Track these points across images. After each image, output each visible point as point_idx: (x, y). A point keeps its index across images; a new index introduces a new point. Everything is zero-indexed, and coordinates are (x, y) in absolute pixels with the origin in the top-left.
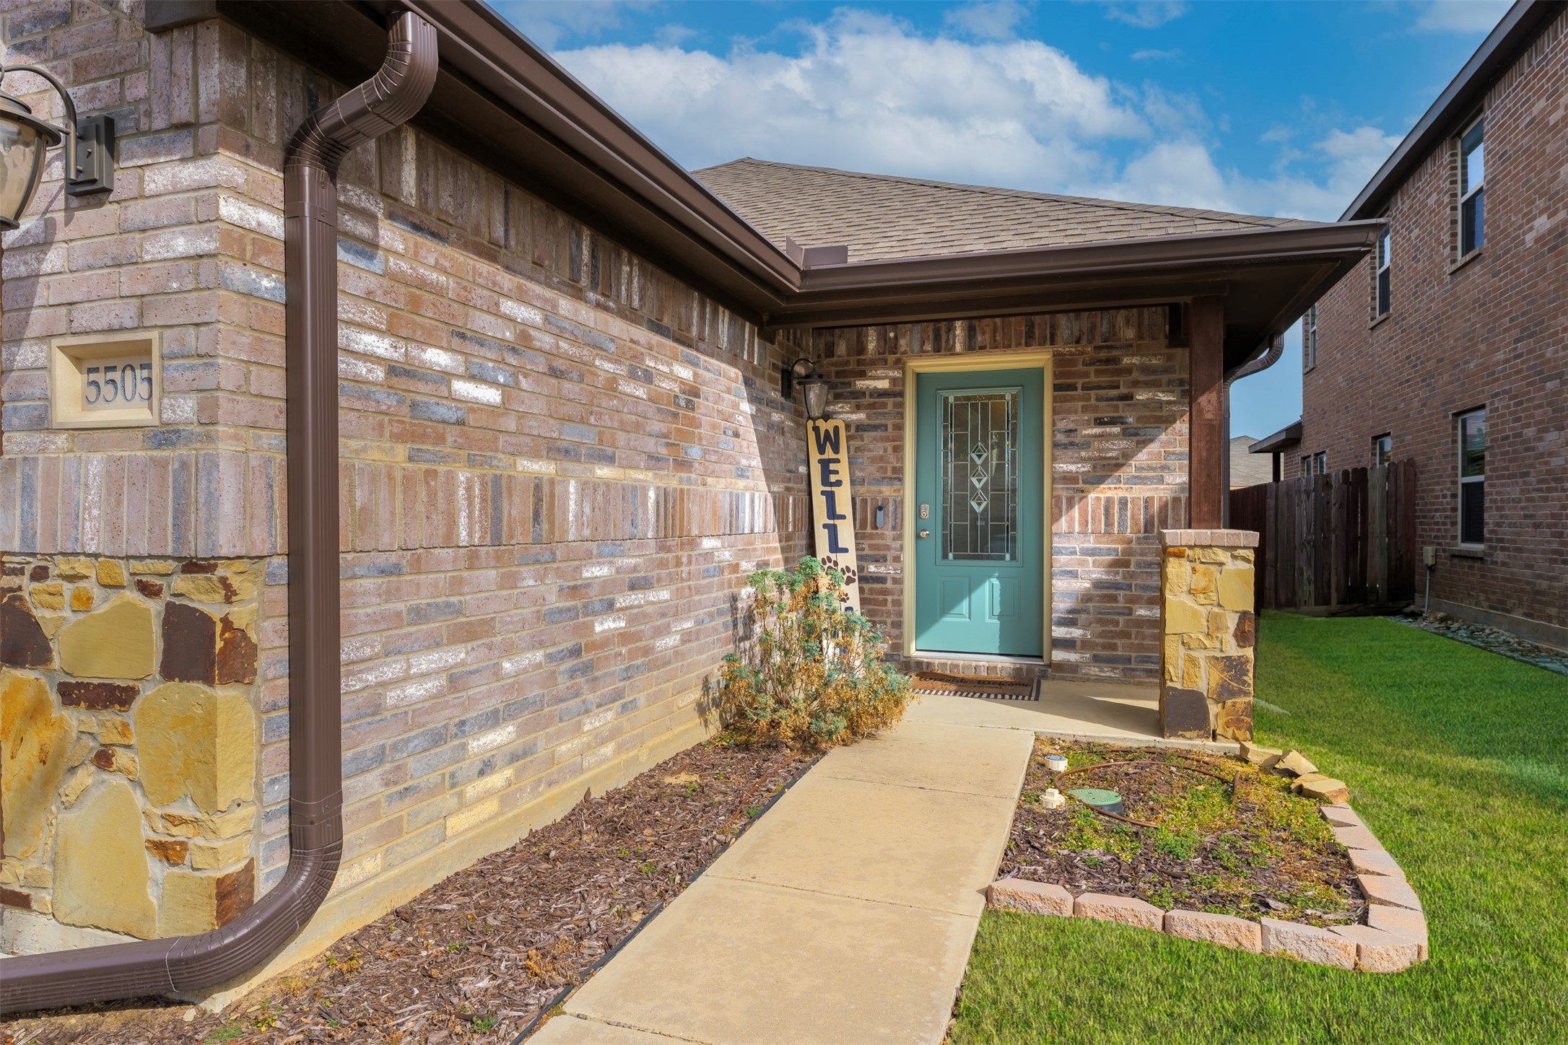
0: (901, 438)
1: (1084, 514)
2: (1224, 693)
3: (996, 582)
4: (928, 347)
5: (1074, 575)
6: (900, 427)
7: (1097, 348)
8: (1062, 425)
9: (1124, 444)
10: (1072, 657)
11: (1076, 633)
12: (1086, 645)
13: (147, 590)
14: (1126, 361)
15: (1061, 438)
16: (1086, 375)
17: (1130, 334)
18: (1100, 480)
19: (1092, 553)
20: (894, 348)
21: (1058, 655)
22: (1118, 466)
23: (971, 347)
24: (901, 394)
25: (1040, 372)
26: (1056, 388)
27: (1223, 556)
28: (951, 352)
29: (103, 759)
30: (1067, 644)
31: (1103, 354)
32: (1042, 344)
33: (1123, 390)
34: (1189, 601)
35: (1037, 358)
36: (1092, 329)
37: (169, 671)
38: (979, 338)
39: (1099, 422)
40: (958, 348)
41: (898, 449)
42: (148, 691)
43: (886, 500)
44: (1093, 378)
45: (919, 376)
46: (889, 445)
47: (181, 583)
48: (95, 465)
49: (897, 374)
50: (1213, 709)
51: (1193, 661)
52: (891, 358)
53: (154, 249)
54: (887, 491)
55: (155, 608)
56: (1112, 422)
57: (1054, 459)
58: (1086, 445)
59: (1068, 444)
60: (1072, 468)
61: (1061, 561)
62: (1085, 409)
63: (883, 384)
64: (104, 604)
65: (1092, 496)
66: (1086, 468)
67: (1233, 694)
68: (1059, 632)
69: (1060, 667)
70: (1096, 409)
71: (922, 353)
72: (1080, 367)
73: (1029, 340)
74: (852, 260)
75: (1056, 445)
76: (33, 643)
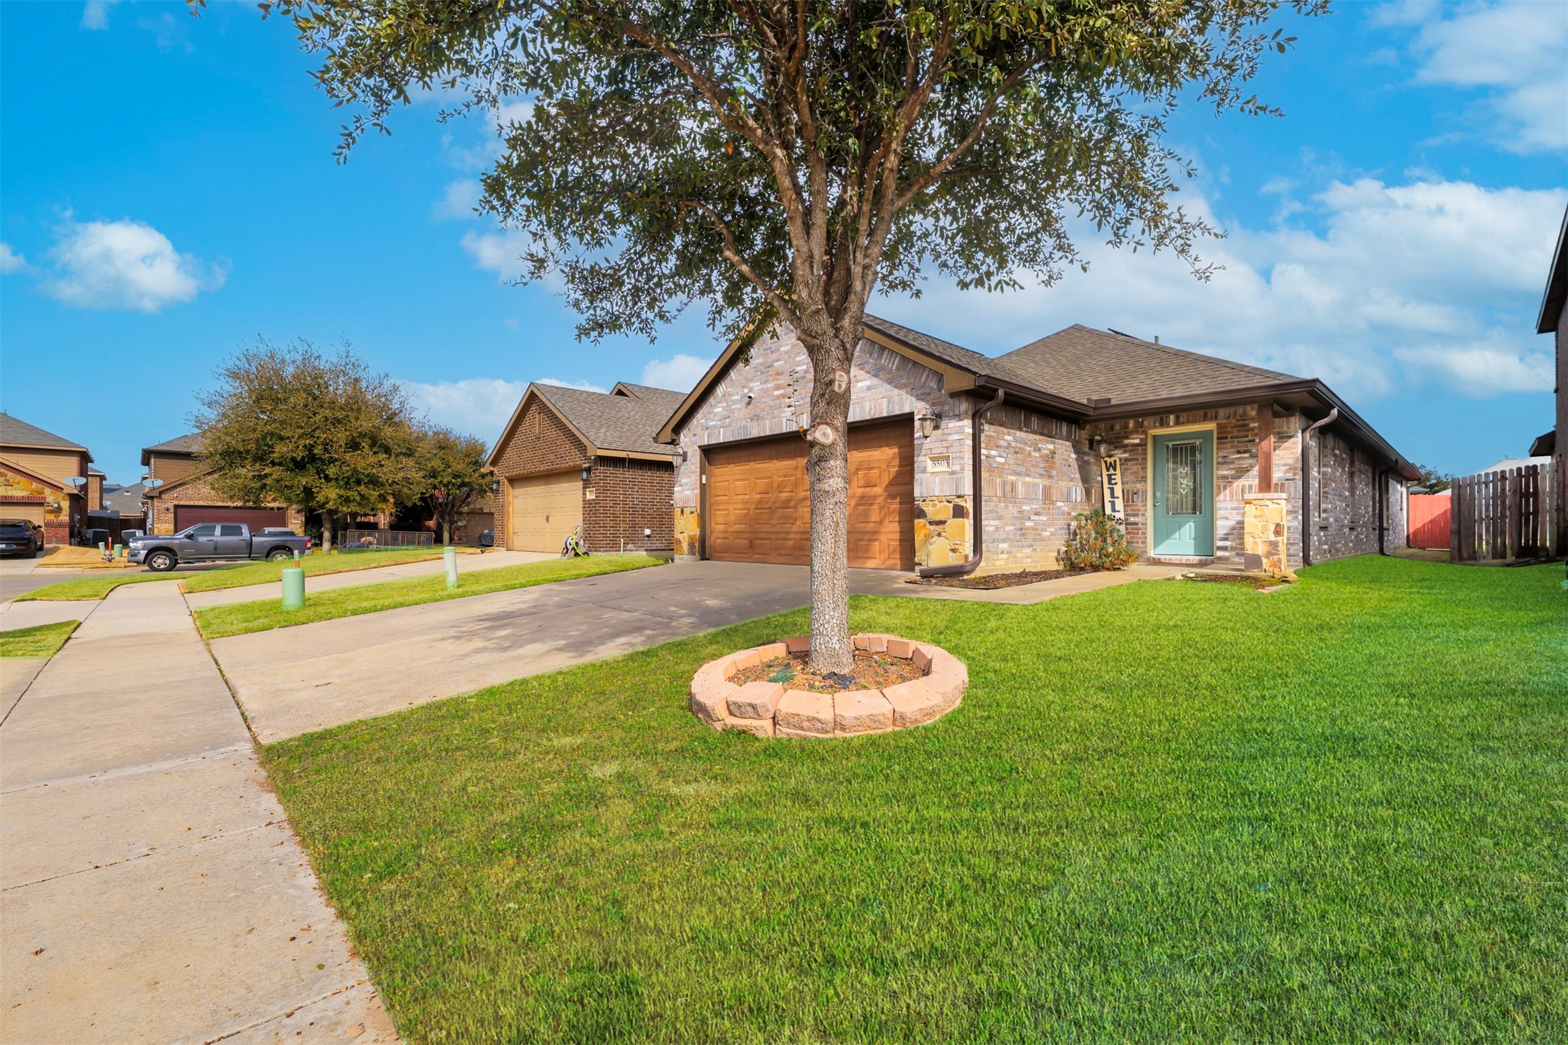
0: (1146, 464)
1: (1231, 493)
2: (1269, 554)
3: (1192, 524)
4: (1157, 424)
5: (1227, 518)
6: (1145, 459)
7: (1238, 420)
8: (1221, 454)
9: (1250, 461)
10: (1226, 554)
11: (1228, 543)
12: (1232, 549)
13: (949, 502)
14: (1252, 425)
15: (1220, 460)
16: (1232, 432)
17: (1254, 413)
18: (1239, 477)
19: (1235, 509)
20: (1141, 425)
21: (1219, 554)
22: (1248, 471)
23: (1177, 423)
24: (1145, 445)
25: (1212, 431)
26: (1218, 438)
27: (1268, 503)
28: (1168, 426)
29: (939, 535)
30: (1224, 549)
31: (1240, 423)
32: (1211, 420)
33: (1250, 438)
34: (1254, 520)
35: (1211, 426)
36: (1235, 412)
37: (954, 516)
38: (1181, 419)
39: (1239, 452)
40: (1171, 424)
41: (1144, 468)
42: (949, 521)
43: (1138, 490)
44: (1236, 434)
45: (1155, 437)
46: (1140, 467)
47: (957, 500)
48: (937, 479)
49: (1143, 436)
50: (1264, 561)
51: (1256, 543)
52: (1140, 430)
54: (1139, 486)
55: (951, 505)
56: (1245, 452)
57: (1218, 469)
58: (1233, 462)
59: (1224, 462)
60: (1226, 473)
61: (1219, 513)
62: (1232, 447)
63: (1137, 441)
64: (939, 505)
65: (1235, 485)
66: (1233, 472)
67: (1272, 555)
68: (1220, 543)
69: (1220, 558)
70: (1237, 447)
71: (1155, 427)
72: (1230, 429)
73: (1205, 418)
74: (1113, 402)
75: (1218, 463)
76: (922, 514)
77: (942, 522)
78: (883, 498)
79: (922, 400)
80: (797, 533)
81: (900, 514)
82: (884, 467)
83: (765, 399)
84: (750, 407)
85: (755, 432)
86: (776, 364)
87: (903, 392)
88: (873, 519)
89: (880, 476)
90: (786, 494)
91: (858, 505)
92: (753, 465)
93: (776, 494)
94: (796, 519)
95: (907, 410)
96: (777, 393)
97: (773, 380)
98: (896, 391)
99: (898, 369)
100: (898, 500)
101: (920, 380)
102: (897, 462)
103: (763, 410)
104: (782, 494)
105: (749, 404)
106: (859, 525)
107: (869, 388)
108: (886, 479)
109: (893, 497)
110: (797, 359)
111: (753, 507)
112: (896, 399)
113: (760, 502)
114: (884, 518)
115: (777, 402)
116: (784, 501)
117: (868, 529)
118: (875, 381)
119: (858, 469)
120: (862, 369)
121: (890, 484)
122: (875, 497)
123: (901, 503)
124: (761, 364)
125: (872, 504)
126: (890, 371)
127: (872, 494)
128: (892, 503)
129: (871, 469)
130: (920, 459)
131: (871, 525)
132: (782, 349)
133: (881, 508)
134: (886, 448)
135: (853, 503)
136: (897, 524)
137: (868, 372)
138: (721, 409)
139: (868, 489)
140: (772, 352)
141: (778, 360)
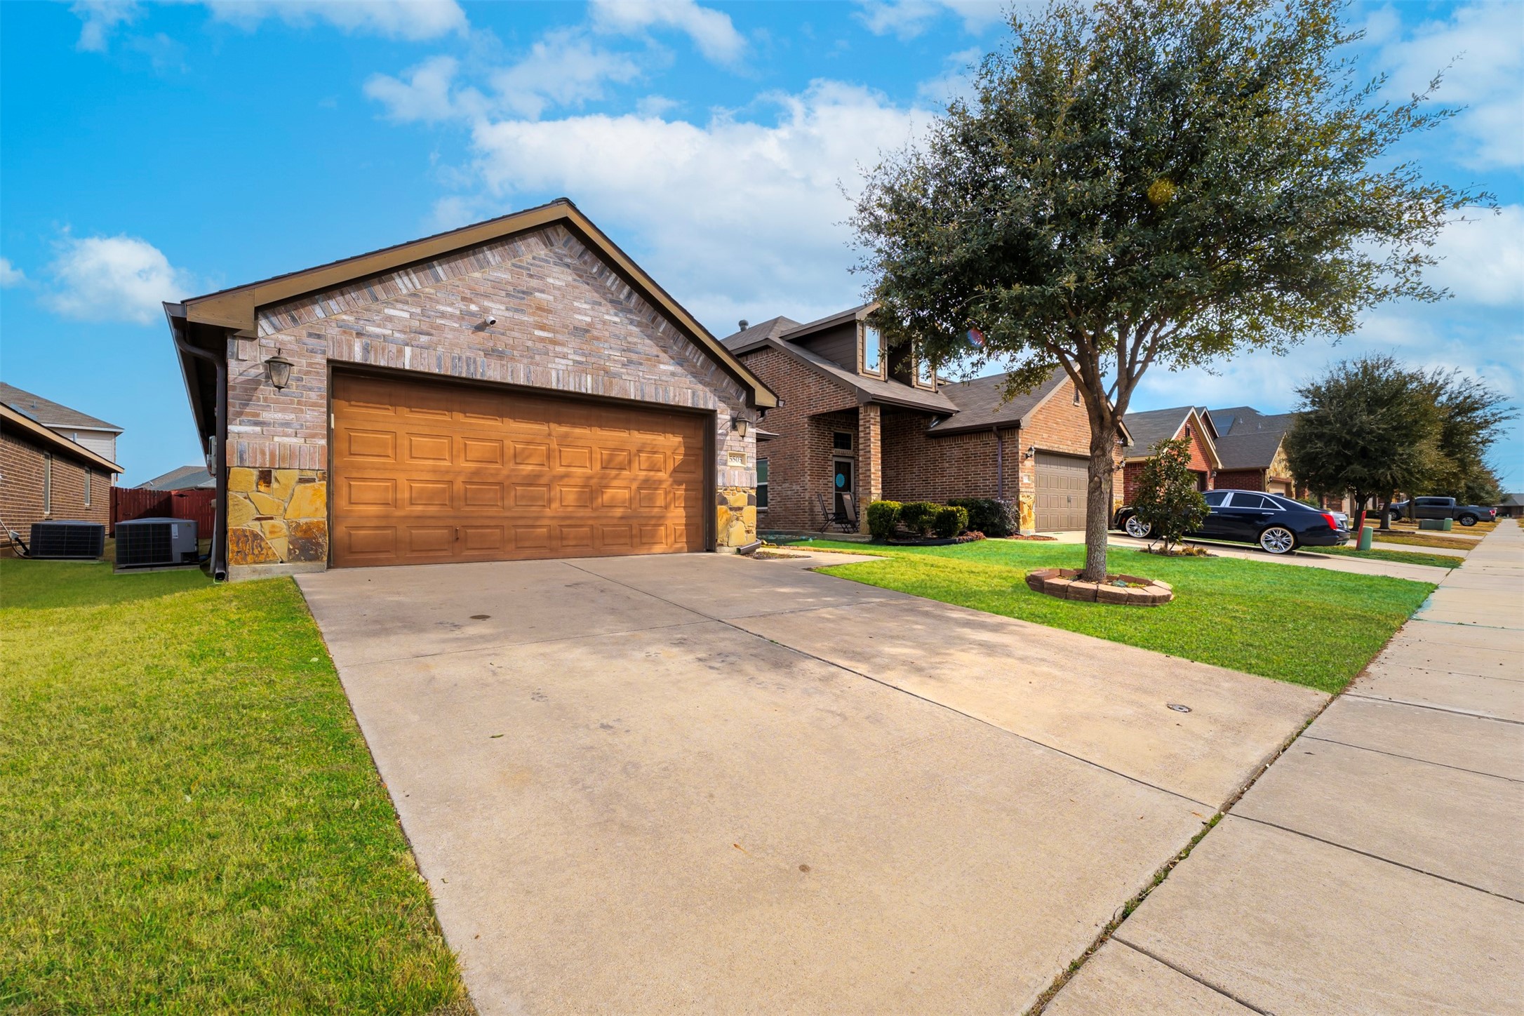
13: (744, 492)
29: (737, 519)
37: (748, 505)
42: (745, 508)
47: (751, 491)
48: (736, 472)
53: (746, 441)
55: (746, 495)
64: (737, 495)
76: (724, 501)
77: (740, 509)
78: (669, 483)
79: (724, 402)
80: (553, 518)
81: (686, 499)
82: (669, 453)
83: (516, 334)
84: (481, 334)
85: (494, 373)
86: (537, 294)
87: (707, 389)
88: (658, 504)
89: (665, 461)
90: (530, 468)
91: (639, 488)
92: (459, 417)
93: (511, 465)
94: (550, 501)
95: (710, 407)
96: (538, 333)
97: (533, 314)
98: (700, 387)
99: (702, 366)
100: (684, 487)
101: (722, 383)
102: (682, 450)
103: (513, 348)
104: (522, 467)
105: (481, 327)
106: (642, 510)
107: (673, 374)
108: (670, 467)
109: (680, 483)
110: (576, 304)
111: (461, 479)
112: (701, 393)
113: (477, 472)
114: (670, 503)
115: (540, 345)
116: (528, 476)
117: (653, 514)
118: (679, 370)
119: (639, 451)
120: (665, 352)
121: (675, 471)
122: (660, 482)
123: (686, 490)
124: (508, 283)
125: (656, 489)
126: (695, 366)
127: (656, 478)
128: (678, 490)
129: (655, 453)
130: (723, 453)
131: (656, 510)
132: (550, 280)
133: (666, 493)
134: (671, 436)
135: (634, 486)
136: (682, 510)
137: (672, 358)
138: (406, 315)
139: (652, 473)
140: (531, 276)
141: (542, 291)
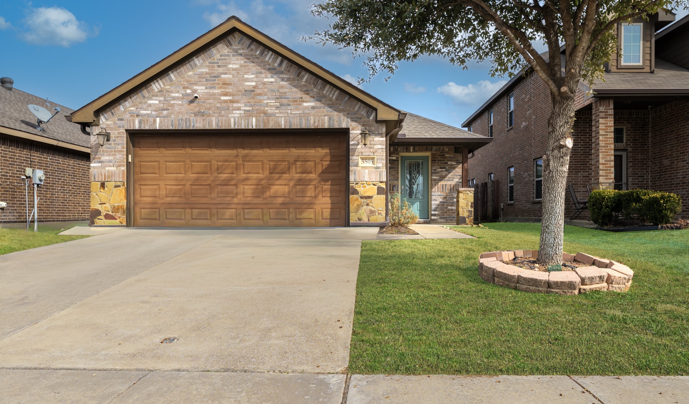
0: (398, 171)
1: (438, 187)
2: (469, 217)
3: (418, 203)
4: (405, 150)
5: (436, 200)
6: (398, 168)
7: (441, 152)
8: (433, 168)
9: (446, 173)
10: (436, 218)
11: (436, 212)
12: (438, 215)
13: (374, 185)
14: (446, 155)
15: (433, 171)
16: (438, 158)
17: (447, 150)
18: (441, 180)
19: (440, 195)
20: (397, 150)
21: (433, 217)
22: (445, 177)
23: (414, 151)
24: (398, 161)
25: (428, 157)
26: (432, 160)
27: (469, 192)
28: (410, 152)
29: (367, 204)
30: (435, 215)
31: (442, 154)
32: (429, 151)
33: (446, 161)
34: (463, 200)
35: (428, 154)
36: (439, 148)
37: (378, 194)
38: (416, 149)
39: (441, 168)
40: (411, 151)
41: (398, 173)
42: (374, 197)
43: (395, 184)
44: (439, 159)
45: (401, 157)
46: (396, 172)
47: (380, 184)
48: (367, 171)
49: (397, 156)
50: (467, 219)
51: (464, 211)
52: (396, 152)
53: (376, 147)
54: (395, 182)
55: (376, 187)
56: (443, 168)
57: (431, 176)
58: (438, 173)
59: (434, 173)
60: (436, 178)
61: (433, 197)
62: (438, 165)
63: (394, 158)
64: (368, 187)
65: (439, 184)
66: (438, 178)
67: (470, 217)
68: (433, 213)
69: (433, 220)
70: (440, 165)
71: (403, 152)
72: (437, 156)
73: (427, 150)
74: (407, 137)
75: (432, 173)
76: (356, 192)
77: (370, 197)
78: (317, 181)
79: (356, 121)
80: (238, 204)
81: (331, 191)
82: (318, 160)
83: (211, 101)
84: (193, 105)
85: (199, 124)
86: (223, 76)
87: (341, 115)
88: (309, 195)
89: (315, 166)
90: (226, 175)
91: (296, 185)
92: (189, 150)
93: (216, 174)
94: (237, 194)
95: (344, 126)
96: (223, 98)
97: (221, 88)
98: (336, 113)
99: (337, 99)
100: (330, 183)
101: (354, 108)
102: (328, 158)
103: (209, 109)
104: (221, 175)
105: (192, 102)
106: (297, 199)
107: (313, 108)
108: (320, 169)
109: (326, 181)
110: (246, 76)
111: (189, 183)
112: (336, 118)
113: (197, 179)
114: (318, 194)
115: (224, 105)
116: (224, 180)
117: (305, 201)
118: (318, 104)
119: (296, 161)
120: (307, 94)
121: (323, 172)
122: (311, 180)
123: (331, 185)
124: (207, 73)
125: (308, 185)
126: (331, 100)
127: (308, 178)
128: (325, 185)
129: (307, 161)
130: (354, 158)
131: (307, 199)
132: (230, 66)
133: (316, 188)
134: (320, 149)
135: (292, 184)
136: (328, 199)
137: (312, 97)
138: (157, 102)
139: (304, 175)
140: (219, 66)
141: (226, 74)
